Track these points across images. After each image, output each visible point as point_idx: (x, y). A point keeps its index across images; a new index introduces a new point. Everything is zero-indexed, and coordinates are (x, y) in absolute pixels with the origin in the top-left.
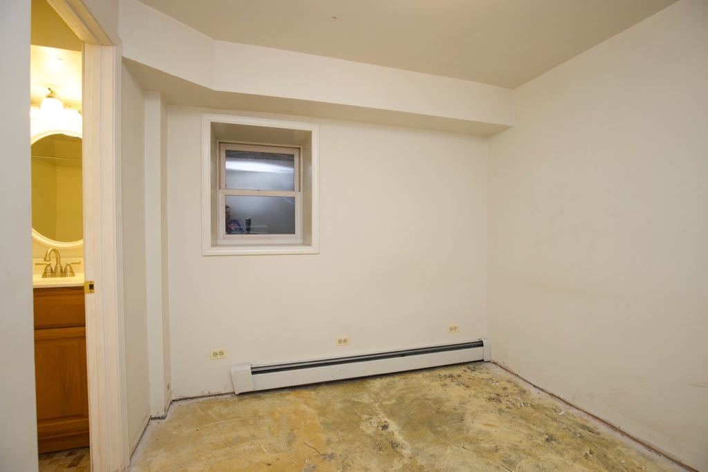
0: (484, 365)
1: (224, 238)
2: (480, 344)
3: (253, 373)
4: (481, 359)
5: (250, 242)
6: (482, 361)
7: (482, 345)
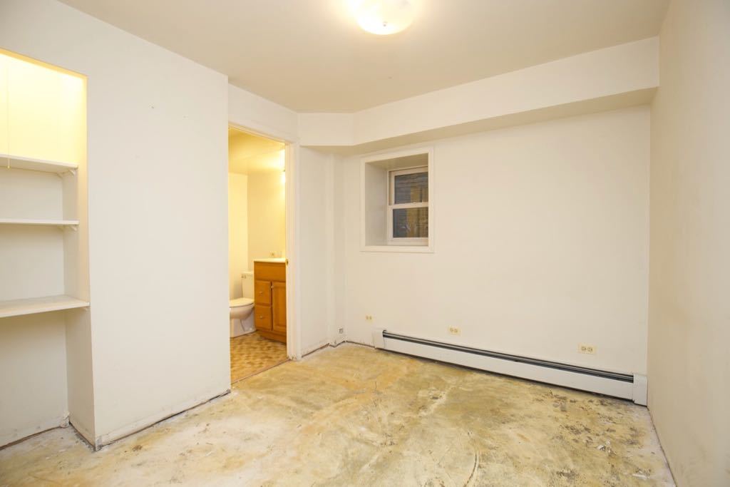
0: (632, 407)
1: (392, 241)
2: (629, 379)
3: (384, 336)
4: (630, 398)
5: (406, 243)
6: (631, 401)
7: (632, 381)
